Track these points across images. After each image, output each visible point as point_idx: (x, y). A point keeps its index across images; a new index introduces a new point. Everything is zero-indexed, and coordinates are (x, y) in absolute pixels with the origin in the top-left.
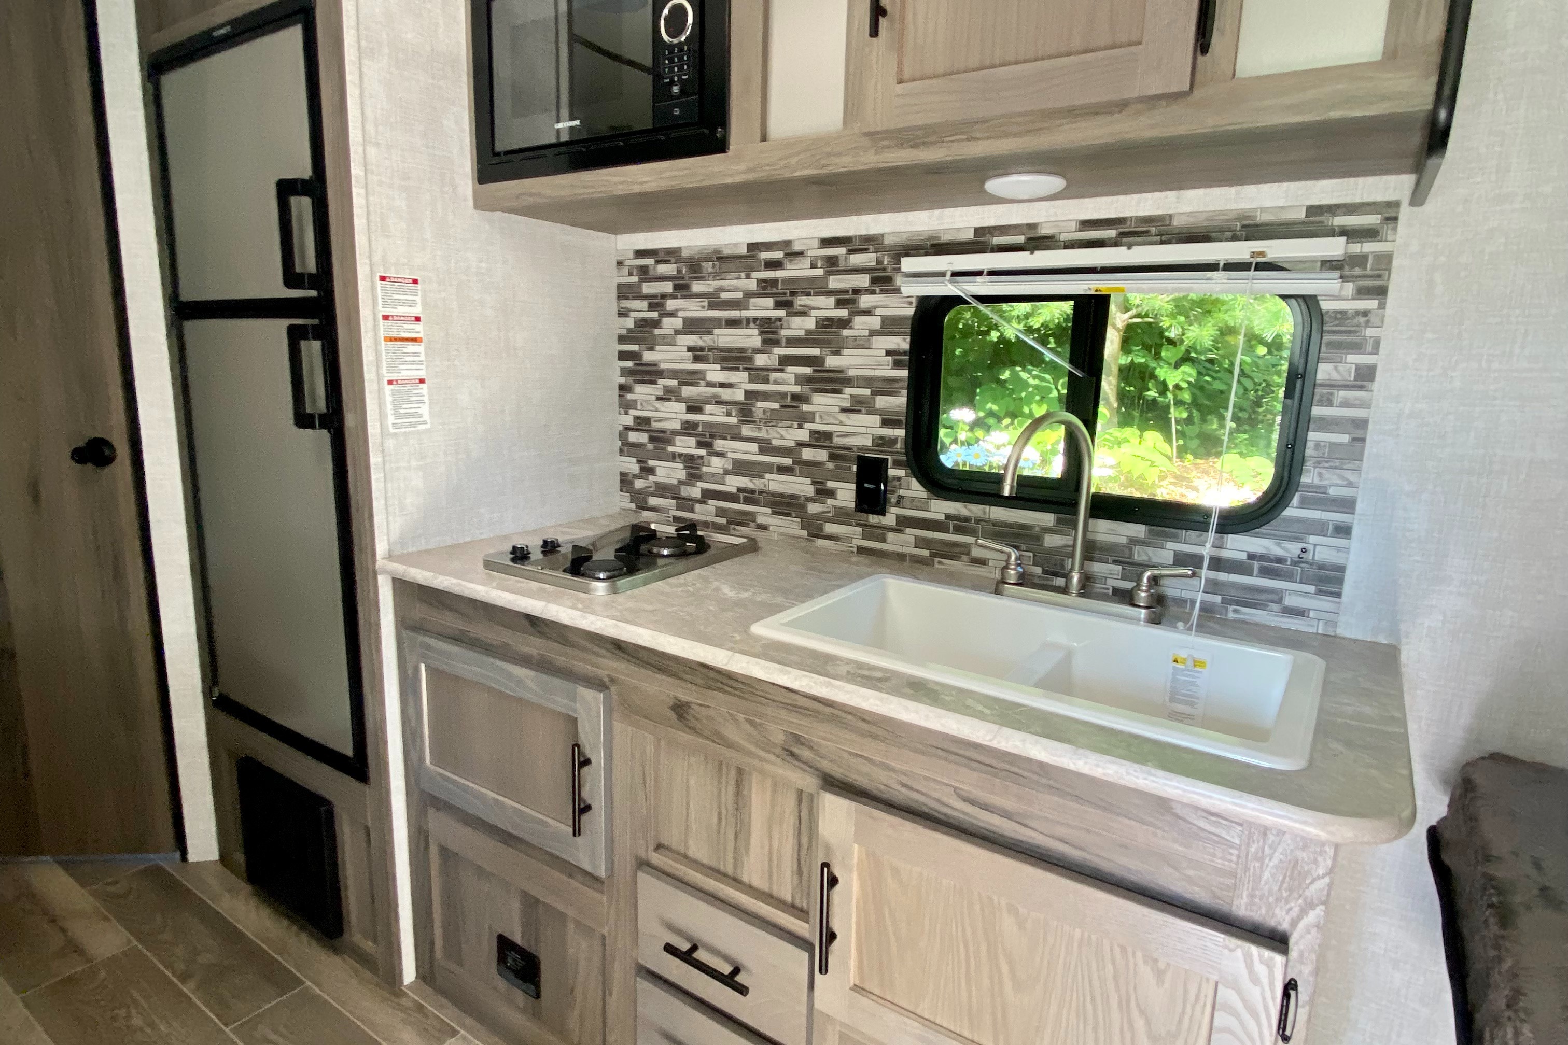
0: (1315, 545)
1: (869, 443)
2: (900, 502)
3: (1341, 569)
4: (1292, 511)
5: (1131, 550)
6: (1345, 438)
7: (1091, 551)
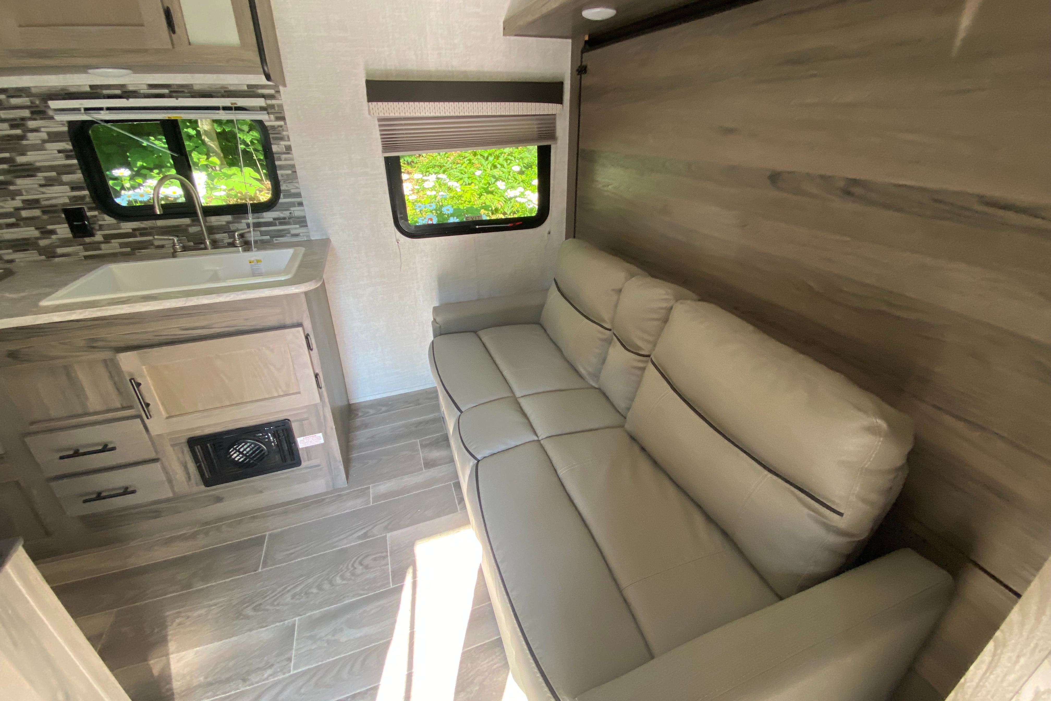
0: (294, 211)
1: (67, 201)
2: (101, 228)
3: (305, 217)
4: (282, 200)
5: (229, 227)
6: (290, 172)
7: (211, 230)
